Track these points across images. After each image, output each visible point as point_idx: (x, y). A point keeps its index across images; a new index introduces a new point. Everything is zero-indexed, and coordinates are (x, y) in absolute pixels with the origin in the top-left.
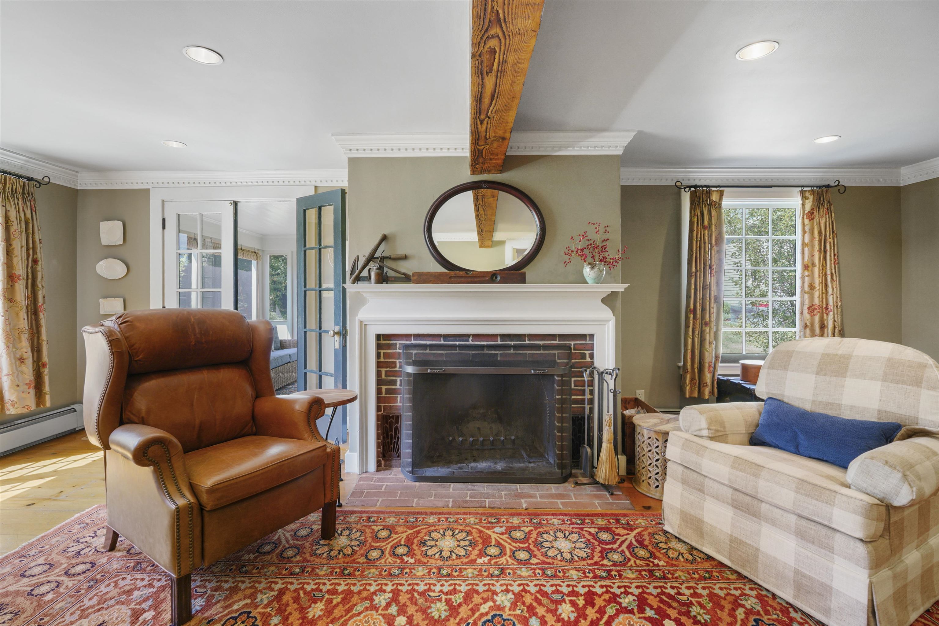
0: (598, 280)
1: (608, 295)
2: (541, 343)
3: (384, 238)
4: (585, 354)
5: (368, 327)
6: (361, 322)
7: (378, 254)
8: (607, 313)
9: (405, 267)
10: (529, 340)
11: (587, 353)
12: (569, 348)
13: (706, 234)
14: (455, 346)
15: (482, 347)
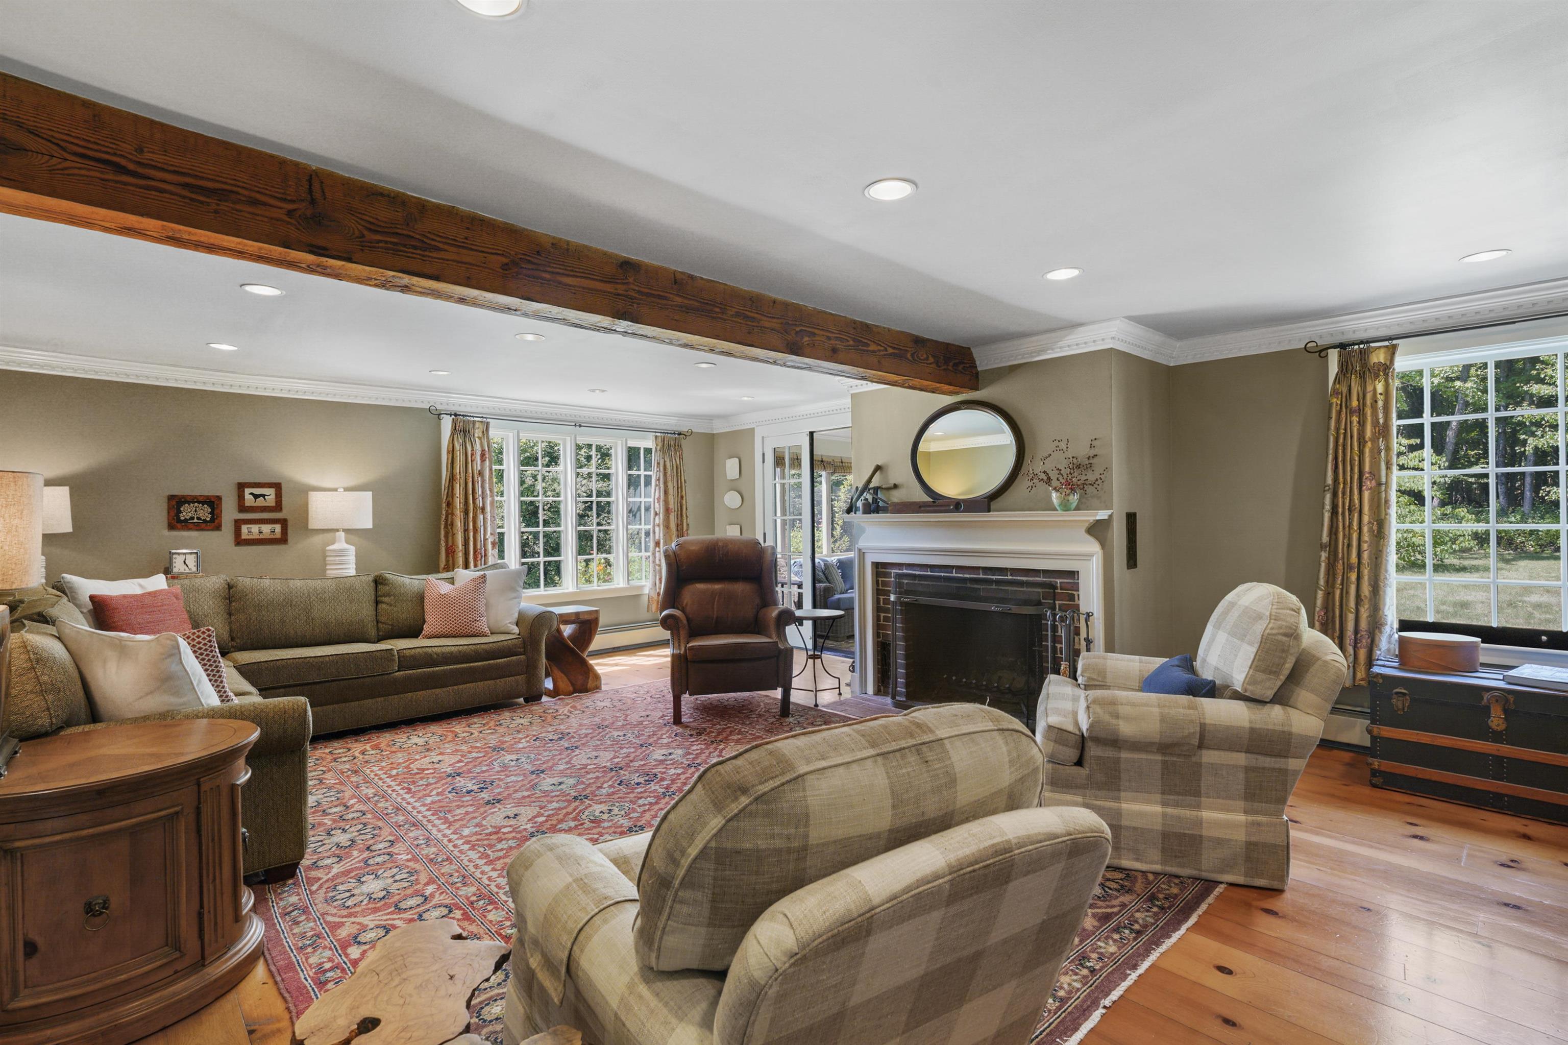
1: (1093, 525)
2: (1024, 579)
3: (878, 468)
4: (1071, 594)
5: (866, 555)
6: (860, 550)
7: (871, 485)
8: (1094, 547)
9: (896, 497)
10: (1011, 575)
11: (1073, 593)
12: (1055, 587)
13: (1355, 423)
14: (940, 578)
15: (965, 580)
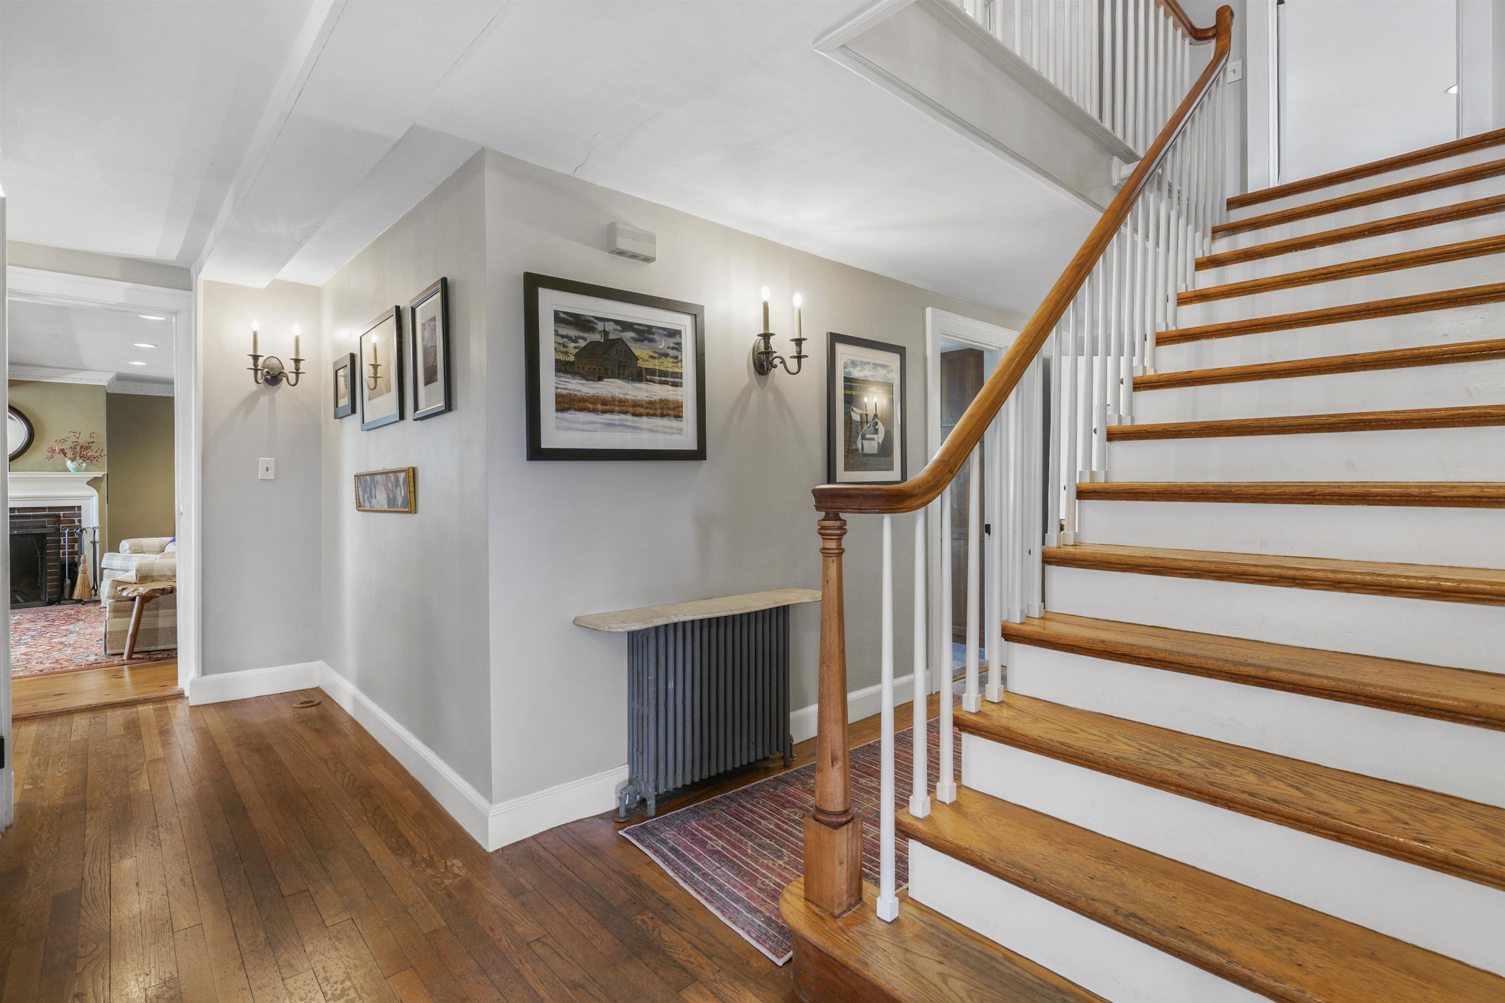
0: (78, 470)
1: (92, 480)
4: (74, 520)
8: (93, 492)
11: (76, 519)
12: (59, 516)
